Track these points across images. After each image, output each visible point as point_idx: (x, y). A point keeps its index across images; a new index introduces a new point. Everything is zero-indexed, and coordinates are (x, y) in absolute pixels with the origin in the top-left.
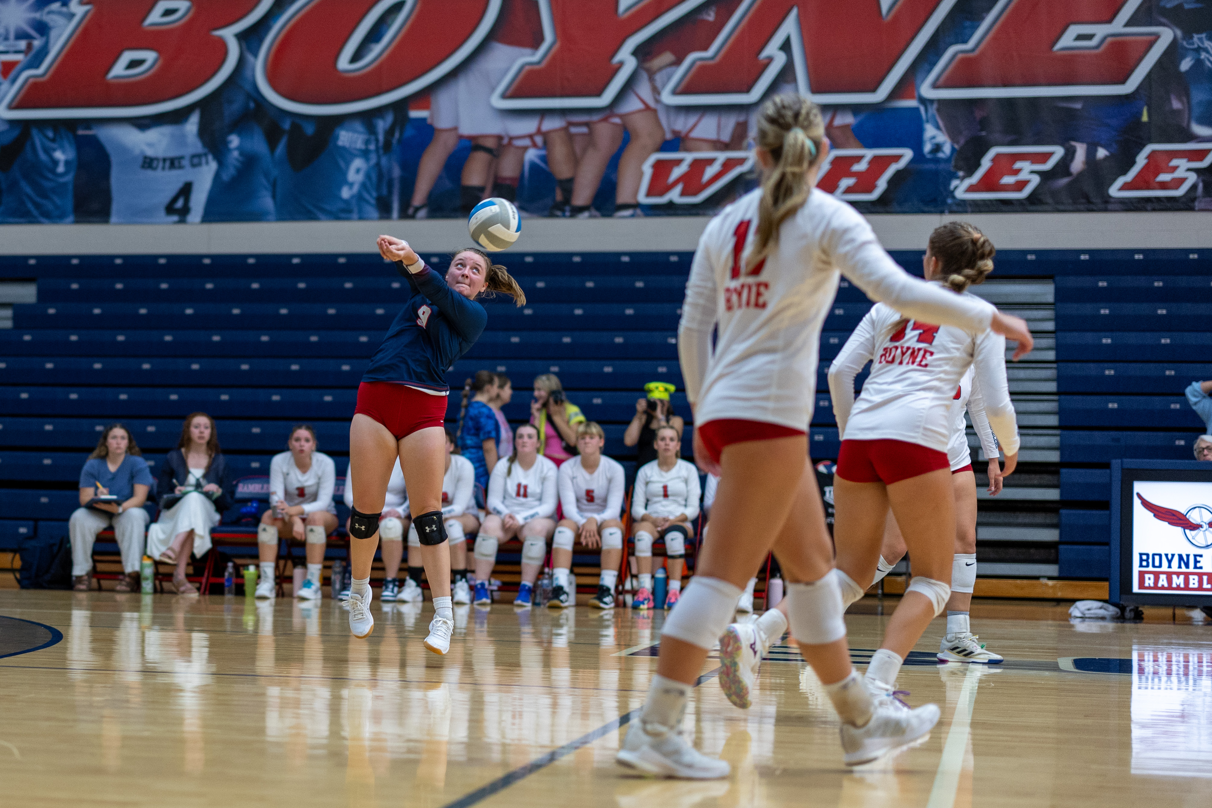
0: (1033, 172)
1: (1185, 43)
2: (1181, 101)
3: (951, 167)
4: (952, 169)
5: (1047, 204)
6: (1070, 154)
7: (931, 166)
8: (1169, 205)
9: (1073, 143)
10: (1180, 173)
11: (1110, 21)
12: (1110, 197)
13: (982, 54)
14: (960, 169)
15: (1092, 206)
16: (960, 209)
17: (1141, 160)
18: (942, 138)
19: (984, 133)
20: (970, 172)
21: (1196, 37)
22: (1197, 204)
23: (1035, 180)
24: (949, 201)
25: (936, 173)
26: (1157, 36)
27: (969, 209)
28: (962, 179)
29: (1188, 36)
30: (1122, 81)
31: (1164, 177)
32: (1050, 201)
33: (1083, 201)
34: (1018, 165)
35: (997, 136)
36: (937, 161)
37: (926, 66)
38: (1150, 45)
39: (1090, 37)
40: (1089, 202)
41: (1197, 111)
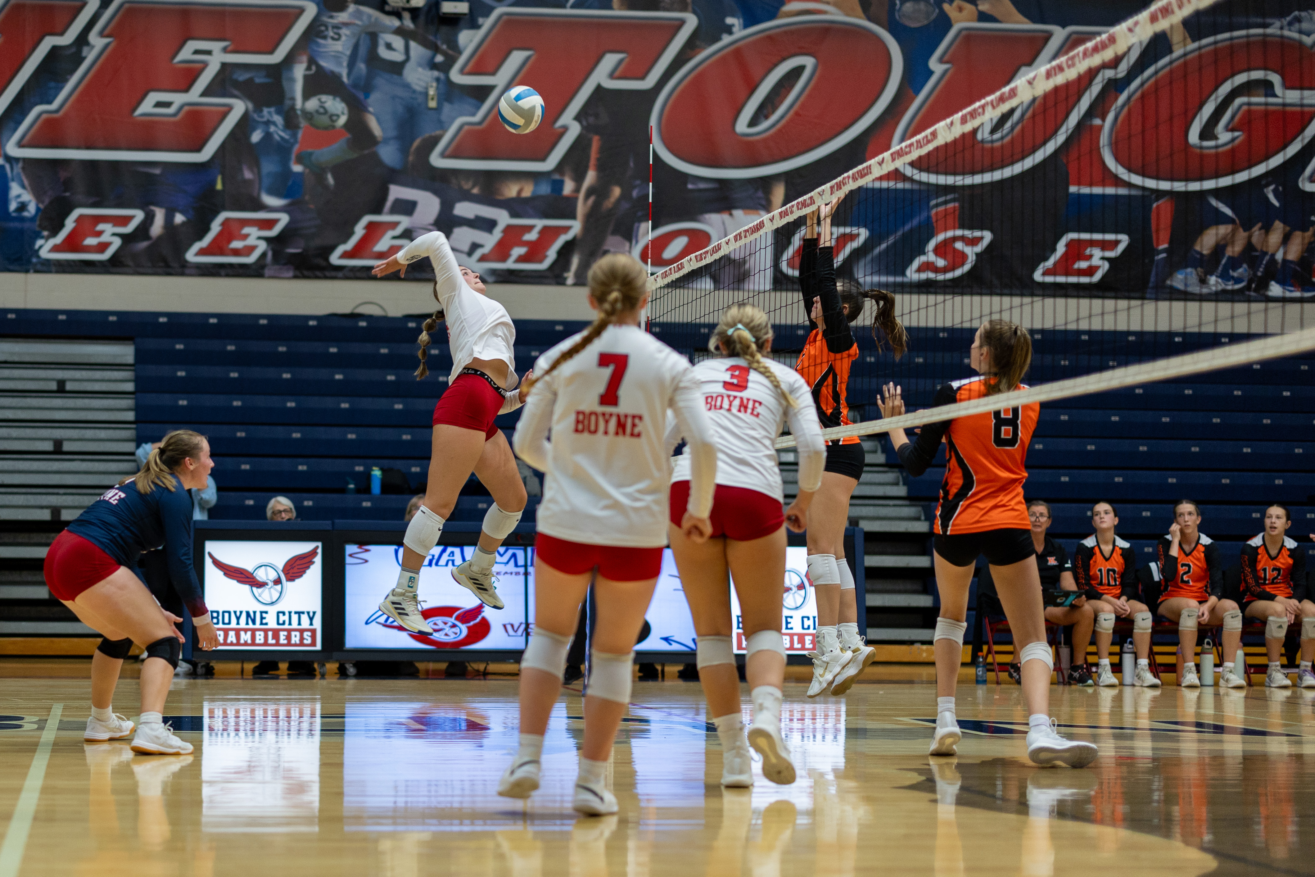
0: (114, 234)
1: (255, 116)
2: (252, 170)
3: (36, 226)
4: (37, 229)
5: (128, 266)
6: (149, 219)
7: (17, 225)
8: (241, 271)
9: (153, 208)
10: (251, 241)
11: (187, 90)
12: (186, 261)
13: (66, 114)
14: (45, 229)
15: (170, 270)
16: (44, 268)
17: (216, 227)
18: (27, 197)
19: (67, 194)
20: (54, 232)
21: (266, 111)
22: (267, 272)
23: (117, 243)
24: (34, 260)
25: (21, 232)
26: (229, 109)
27: (54, 269)
28: (47, 238)
29: (258, 108)
30: (198, 149)
31: (236, 244)
32: (131, 263)
33: (161, 264)
34: (100, 227)
35: (80, 197)
36: (23, 219)
37: (12, 125)
38: (224, 116)
39: (168, 105)
40: (167, 266)
41: (266, 182)
